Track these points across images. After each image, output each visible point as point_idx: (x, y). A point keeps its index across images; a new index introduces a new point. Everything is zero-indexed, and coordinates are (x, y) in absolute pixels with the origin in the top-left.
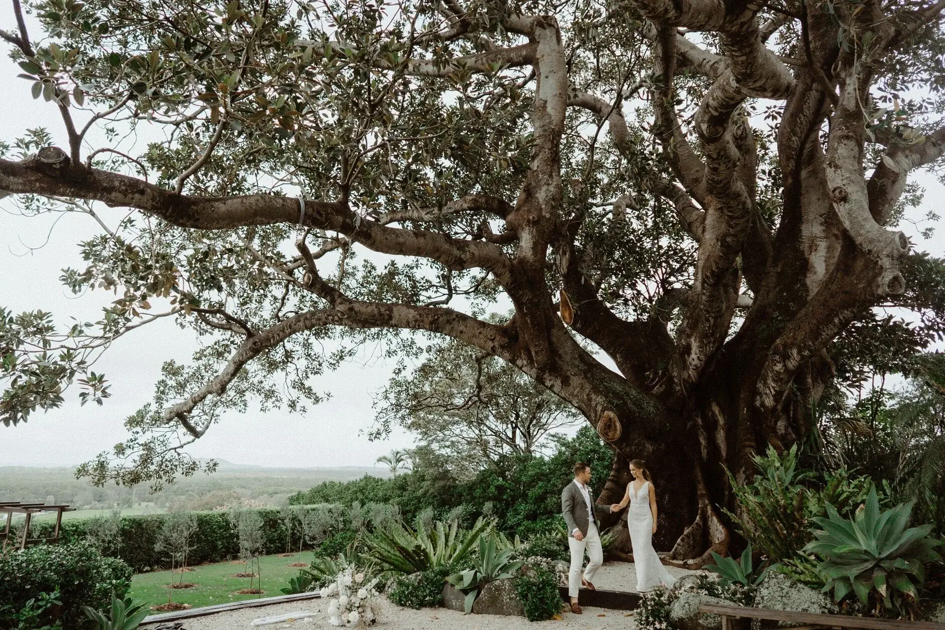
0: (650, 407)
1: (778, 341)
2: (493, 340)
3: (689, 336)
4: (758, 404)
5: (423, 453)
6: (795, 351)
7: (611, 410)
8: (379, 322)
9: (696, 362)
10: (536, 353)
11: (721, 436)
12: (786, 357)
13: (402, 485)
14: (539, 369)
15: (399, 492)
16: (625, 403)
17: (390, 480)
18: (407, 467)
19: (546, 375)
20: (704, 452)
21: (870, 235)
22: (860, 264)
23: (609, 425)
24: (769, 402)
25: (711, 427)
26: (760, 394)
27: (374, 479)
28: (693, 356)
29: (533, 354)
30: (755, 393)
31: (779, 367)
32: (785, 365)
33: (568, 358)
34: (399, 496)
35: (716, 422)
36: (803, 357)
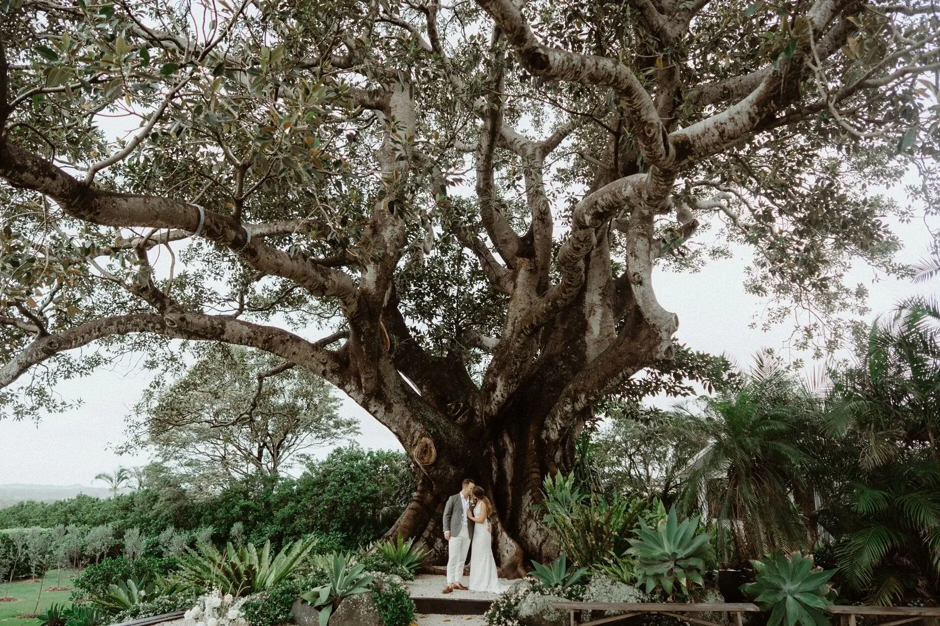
0: (456, 435)
1: (571, 386)
2: (324, 364)
3: (496, 376)
4: (544, 436)
5: (155, 469)
6: (583, 396)
7: (428, 437)
8: (209, 336)
9: (500, 398)
10: (366, 379)
11: (508, 462)
12: (575, 400)
13: (126, 506)
14: (366, 395)
15: (122, 513)
16: (438, 431)
17: (109, 500)
18: (129, 487)
19: (372, 402)
20: (495, 476)
21: (655, 313)
22: (644, 333)
23: (425, 450)
24: (554, 436)
25: (501, 454)
26: (547, 429)
27: (90, 499)
28: (498, 393)
29: (363, 380)
30: (542, 427)
31: (568, 408)
32: (573, 407)
33: (391, 387)
34: (122, 518)
35: (505, 450)
36: (589, 401)
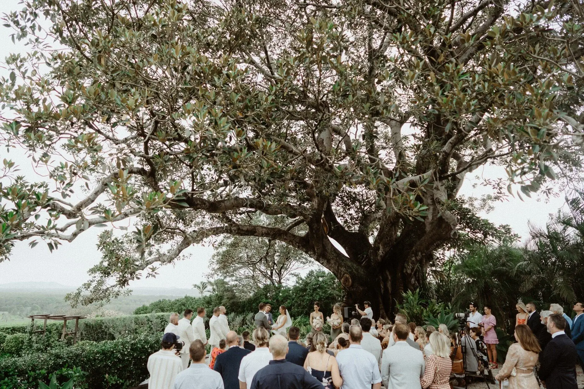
0: (361, 271)
1: (414, 248)
3: (379, 243)
4: (405, 271)
6: (420, 253)
7: (347, 273)
9: (381, 254)
10: (317, 249)
11: (389, 284)
12: (416, 255)
14: (318, 256)
16: (352, 271)
19: (321, 259)
20: (382, 291)
21: (447, 216)
22: (444, 226)
23: (346, 280)
24: (409, 271)
25: (385, 280)
26: (406, 268)
28: (380, 252)
30: (404, 267)
31: (414, 259)
32: (416, 258)
33: (329, 251)
35: (388, 278)
36: (423, 256)
